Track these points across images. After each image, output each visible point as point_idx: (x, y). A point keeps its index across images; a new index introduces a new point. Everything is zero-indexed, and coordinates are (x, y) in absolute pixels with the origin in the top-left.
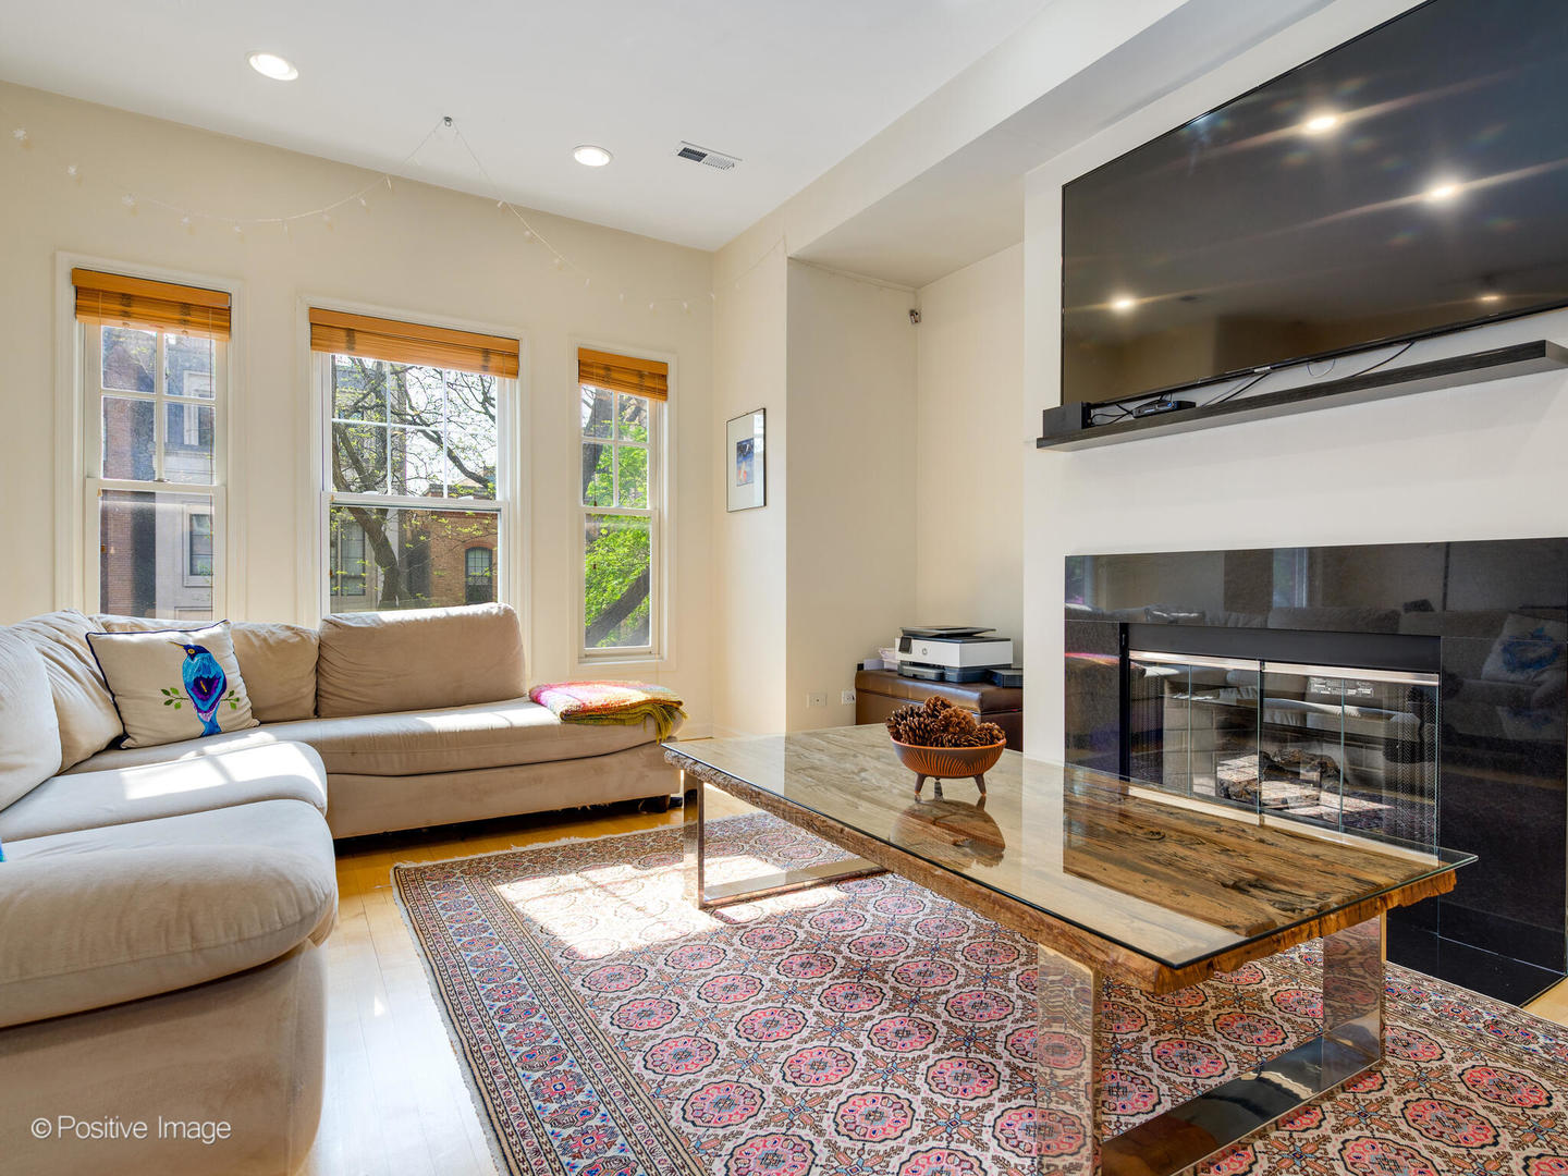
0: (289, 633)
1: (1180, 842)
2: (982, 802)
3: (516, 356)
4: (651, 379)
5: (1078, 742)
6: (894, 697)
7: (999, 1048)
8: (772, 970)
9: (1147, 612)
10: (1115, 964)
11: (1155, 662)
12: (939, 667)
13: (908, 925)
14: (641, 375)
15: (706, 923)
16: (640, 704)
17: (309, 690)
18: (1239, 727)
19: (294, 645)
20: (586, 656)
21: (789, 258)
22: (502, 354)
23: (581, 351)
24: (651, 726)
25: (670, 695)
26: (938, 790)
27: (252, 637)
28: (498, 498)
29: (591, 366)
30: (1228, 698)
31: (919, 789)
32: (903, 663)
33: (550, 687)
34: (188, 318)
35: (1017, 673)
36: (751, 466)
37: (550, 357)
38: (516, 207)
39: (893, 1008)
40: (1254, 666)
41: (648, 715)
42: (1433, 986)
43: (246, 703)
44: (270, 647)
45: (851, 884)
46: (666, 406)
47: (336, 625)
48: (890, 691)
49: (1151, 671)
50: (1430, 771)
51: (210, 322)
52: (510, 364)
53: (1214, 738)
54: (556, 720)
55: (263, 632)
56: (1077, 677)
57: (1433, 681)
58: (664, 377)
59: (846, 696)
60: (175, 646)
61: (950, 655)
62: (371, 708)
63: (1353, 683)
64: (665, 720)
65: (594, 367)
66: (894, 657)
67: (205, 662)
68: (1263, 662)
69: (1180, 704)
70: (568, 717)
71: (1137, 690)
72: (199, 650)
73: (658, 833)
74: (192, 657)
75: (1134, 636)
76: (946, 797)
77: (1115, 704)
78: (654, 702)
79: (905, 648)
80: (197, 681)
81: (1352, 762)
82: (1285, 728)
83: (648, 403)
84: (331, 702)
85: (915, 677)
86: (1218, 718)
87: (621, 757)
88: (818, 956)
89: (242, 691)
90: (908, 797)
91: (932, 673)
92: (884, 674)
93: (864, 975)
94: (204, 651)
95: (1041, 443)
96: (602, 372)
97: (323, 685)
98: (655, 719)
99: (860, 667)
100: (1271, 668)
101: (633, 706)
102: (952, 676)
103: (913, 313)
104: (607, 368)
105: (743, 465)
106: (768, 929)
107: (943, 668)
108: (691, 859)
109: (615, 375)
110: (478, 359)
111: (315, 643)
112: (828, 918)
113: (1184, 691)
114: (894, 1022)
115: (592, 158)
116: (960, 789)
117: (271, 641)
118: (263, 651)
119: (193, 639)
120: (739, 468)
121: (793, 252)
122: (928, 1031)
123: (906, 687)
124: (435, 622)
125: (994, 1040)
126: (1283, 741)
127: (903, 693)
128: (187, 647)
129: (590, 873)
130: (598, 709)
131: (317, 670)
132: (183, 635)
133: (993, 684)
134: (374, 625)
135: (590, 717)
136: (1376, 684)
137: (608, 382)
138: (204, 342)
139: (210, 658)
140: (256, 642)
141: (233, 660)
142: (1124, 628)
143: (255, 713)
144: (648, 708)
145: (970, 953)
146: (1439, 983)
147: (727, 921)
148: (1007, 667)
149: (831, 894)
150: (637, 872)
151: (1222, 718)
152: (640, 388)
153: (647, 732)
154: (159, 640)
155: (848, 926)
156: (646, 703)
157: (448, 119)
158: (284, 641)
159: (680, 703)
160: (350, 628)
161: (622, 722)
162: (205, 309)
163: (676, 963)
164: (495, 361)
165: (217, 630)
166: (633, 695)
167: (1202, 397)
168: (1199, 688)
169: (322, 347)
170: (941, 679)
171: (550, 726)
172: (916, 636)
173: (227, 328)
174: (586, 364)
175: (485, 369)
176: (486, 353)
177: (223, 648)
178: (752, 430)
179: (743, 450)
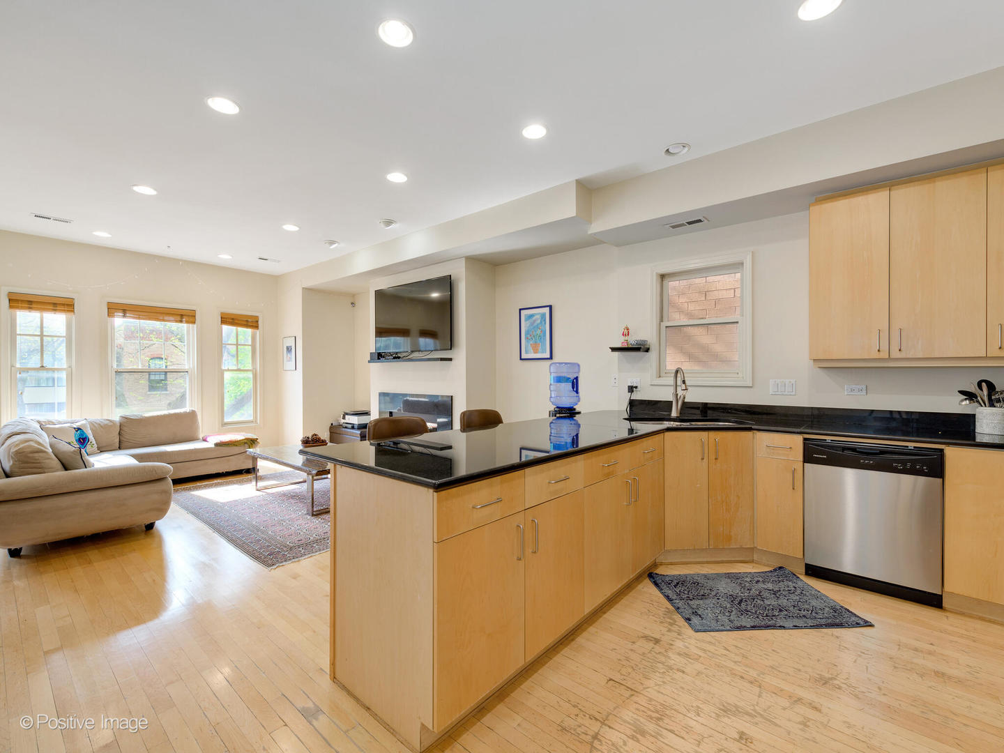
0: (108, 422)
3: (194, 316)
4: (252, 322)
6: (340, 434)
12: (352, 424)
14: (247, 321)
16: (243, 440)
17: (117, 440)
19: (111, 425)
20: (224, 424)
21: (302, 288)
22: (188, 316)
23: (222, 314)
24: (245, 445)
25: (255, 437)
27: (94, 424)
28: (187, 367)
32: (343, 423)
33: (209, 436)
34: (57, 308)
36: (291, 355)
37: (209, 316)
41: (245, 443)
43: (96, 446)
44: (101, 427)
46: (258, 332)
47: (126, 418)
48: (340, 432)
51: (66, 309)
52: (191, 319)
54: (212, 446)
55: (98, 422)
58: (257, 321)
59: (326, 434)
61: (355, 420)
62: (141, 445)
64: (251, 443)
65: (227, 319)
66: (341, 421)
67: (81, 433)
70: (217, 445)
72: (79, 429)
74: (77, 431)
78: (246, 439)
79: (344, 418)
80: (79, 439)
83: (250, 331)
84: (125, 445)
85: (346, 427)
87: (235, 456)
89: (94, 442)
91: (350, 426)
92: (337, 426)
94: (81, 429)
96: (231, 321)
97: (122, 439)
98: (248, 444)
99: (332, 424)
101: (240, 440)
102: (356, 427)
103: (352, 303)
104: (233, 319)
105: (288, 354)
107: (354, 424)
108: (254, 483)
109: (236, 321)
110: (179, 318)
111: (118, 424)
115: (225, 256)
117: (102, 424)
118: (100, 428)
121: (304, 286)
123: (344, 431)
124: (165, 416)
127: (343, 433)
128: (75, 428)
130: (227, 442)
131: (119, 434)
132: (71, 424)
135: (225, 445)
137: (234, 324)
139: (83, 431)
140: (96, 425)
143: (98, 448)
144: (246, 441)
152: (247, 326)
153: (243, 448)
154: (65, 427)
157: (169, 247)
158: (107, 425)
159: (257, 439)
160: (132, 419)
161: (236, 445)
162: (63, 305)
164: (185, 318)
165: (84, 422)
166: (241, 437)
169: (113, 316)
170: (353, 428)
171: (211, 448)
172: (347, 414)
173: (73, 311)
174: (224, 318)
175: (181, 321)
176: (182, 316)
177: (86, 428)
178: (291, 342)
179: (289, 349)
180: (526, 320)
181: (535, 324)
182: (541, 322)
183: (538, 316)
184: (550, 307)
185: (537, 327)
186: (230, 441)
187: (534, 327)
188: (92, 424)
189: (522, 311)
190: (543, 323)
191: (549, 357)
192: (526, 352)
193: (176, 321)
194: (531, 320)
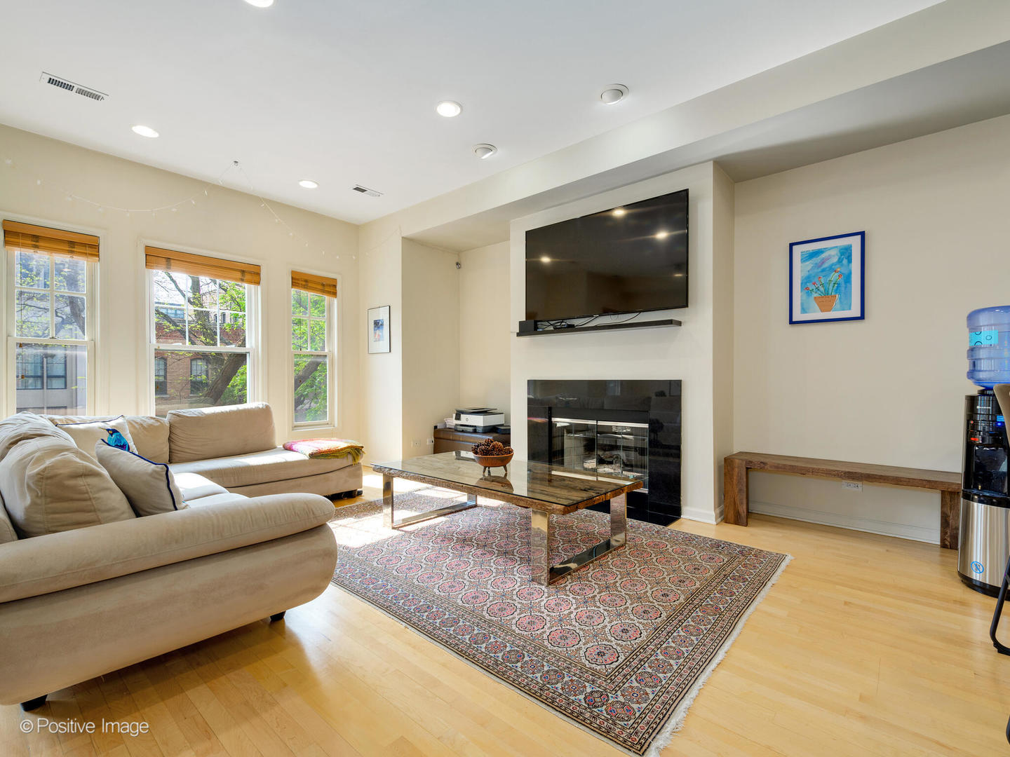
0: (153, 421)
1: (570, 481)
2: (506, 475)
3: (258, 274)
4: (328, 287)
5: (533, 456)
6: (452, 440)
7: (515, 554)
8: (431, 543)
9: (557, 398)
10: (553, 509)
11: (561, 422)
12: (473, 426)
13: (476, 525)
14: (323, 285)
15: (396, 533)
16: (345, 448)
17: (167, 449)
18: (590, 447)
19: (157, 427)
20: (295, 426)
21: (403, 238)
22: (250, 273)
23: (293, 272)
24: (350, 457)
25: (358, 444)
26: (489, 472)
27: (134, 423)
28: (247, 345)
29: (298, 280)
30: (589, 435)
31: (484, 472)
32: (456, 425)
33: (295, 443)
34: (73, 249)
35: (508, 428)
36: (382, 332)
37: (276, 275)
38: (264, 199)
39: (478, 548)
40: (594, 422)
41: (349, 453)
42: (644, 524)
44: (144, 428)
45: (450, 515)
46: (335, 301)
47: (178, 416)
48: (451, 438)
49: (558, 425)
50: (647, 459)
51: (88, 252)
52: (255, 278)
53: (582, 450)
54: (307, 458)
55: (139, 421)
56: (532, 428)
57: (646, 426)
58: (335, 286)
59: (429, 441)
60: (103, 430)
61: (479, 421)
62: (200, 457)
63: (625, 428)
64: (357, 455)
65: (299, 280)
66: (452, 422)
67: (118, 437)
68: (597, 421)
69: (570, 438)
70: (312, 456)
71: (555, 433)
72: (114, 431)
73: (357, 506)
74: (112, 435)
75: (553, 411)
76: (492, 475)
77: (547, 439)
78: (351, 447)
79: (458, 418)
81: (626, 456)
82: (606, 445)
83: (327, 298)
84: (179, 455)
85: (463, 431)
86: (584, 443)
87: (337, 473)
88: (446, 537)
90: (480, 475)
91: (471, 429)
92: (447, 430)
93: (465, 540)
94: (117, 432)
95: (518, 335)
96: (304, 283)
97: (173, 447)
98: (352, 455)
99: (436, 427)
100: (600, 423)
101: (342, 449)
102: (480, 430)
103: (457, 264)
104: (306, 281)
105: (378, 332)
106: (423, 532)
107: (475, 426)
109: (310, 285)
110: (239, 275)
111: (168, 425)
112: (445, 527)
113: (571, 433)
114: (479, 552)
115: (308, 185)
116: (497, 471)
117: (145, 425)
118: (143, 430)
119: (111, 425)
120: (375, 333)
121: (404, 235)
122: (492, 553)
123: (460, 436)
124: (231, 413)
125: (513, 552)
126: (605, 450)
127: (458, 438)
128: (108, 430)
129: (335, 522)
130: (326, 451)
131: (170, 440)
132: (103, 424)
133: (497, 433)
134: (200, 415)
135: (323, 456)
136: (632, 428)
137: (307, 288)
138: (83, 263)
139: (120, 435)
140: (137, 426)
141: (129, 435)
142: (550, 409)
144: (349, 450)
145: (500, 531)
146: (645, 523)
147: (406, 532)
148: (502, 425)
149: (443, 519)
150: (356, 520)
151: (585, 443)
152: (323, 291)
153: (349, 461)
154: (94, 427)
155: (454, 528)
156: (348, 447)
157: (236, 162)
158: (151, 425)
159: (362, 447)
160: (187, 417)
161: (337, 457)
162: (84, 245)
163: (392, 546)
164: (247, 277)
165: (120, 420)
166: (341, 444)
167: (576, 322)
168: (576, 432)
169: (152, 267)
170: (475, 431)
171: (304, 461)
172: (463, 413)
173: (98, 256)
174: (295, 279)
175: (242, 280)
176: (243, 272)
177: (124, 429)
178: (383, 315)
179: (378, 324)
180: (803, 260)
181: (826, 265)
182: (840, 261)
183: (833, 252)
184: (862, 234)
185: (832, 269)
186: (329, 451)
187: (823, 270)
188: (130, 423)
189: (794, 247)
190: (845, 261)
191: (859, 315)
192: (804, 310)
193: (236, 279)
194: (817, 260)
